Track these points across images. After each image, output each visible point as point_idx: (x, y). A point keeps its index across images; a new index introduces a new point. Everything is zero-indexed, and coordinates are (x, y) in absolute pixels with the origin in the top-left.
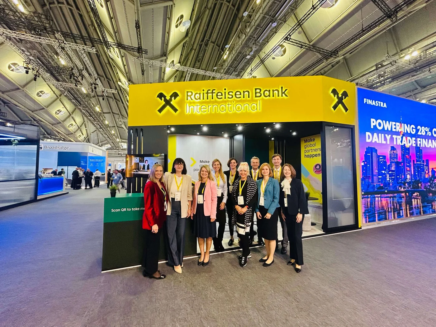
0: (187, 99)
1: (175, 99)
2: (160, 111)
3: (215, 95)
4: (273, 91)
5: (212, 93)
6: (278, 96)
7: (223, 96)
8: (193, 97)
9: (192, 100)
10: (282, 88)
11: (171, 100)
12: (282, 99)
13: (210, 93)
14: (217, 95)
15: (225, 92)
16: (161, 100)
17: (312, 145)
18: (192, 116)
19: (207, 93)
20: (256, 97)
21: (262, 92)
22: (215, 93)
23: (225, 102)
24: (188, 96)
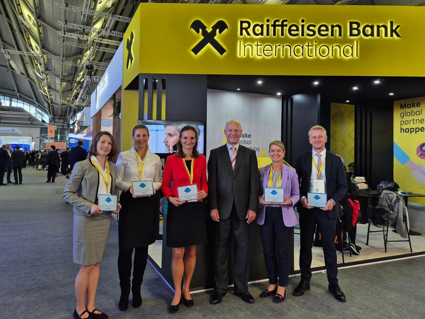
0: (241, 34)
1: (220, 32)
2: (196, 50)
3: (286, 29)
4: (379, 27)
5: (282, 26)
6: (386, 35)
7: (300, 32)
8: (250, 30)
9: (249, 36)
10: (392, 23)
11: (213, 33)
12: (390, 40)
13: (278, 26)
14: (290, 31)
15: (303, 26)
16: (198, 32)
17: (416, 114)
18: (249, 61)
19: (274, 26)
20: (351, 35)
21: (361, 29)
22: (286, 26)
23: (303, 41)
24: (242, 29)
